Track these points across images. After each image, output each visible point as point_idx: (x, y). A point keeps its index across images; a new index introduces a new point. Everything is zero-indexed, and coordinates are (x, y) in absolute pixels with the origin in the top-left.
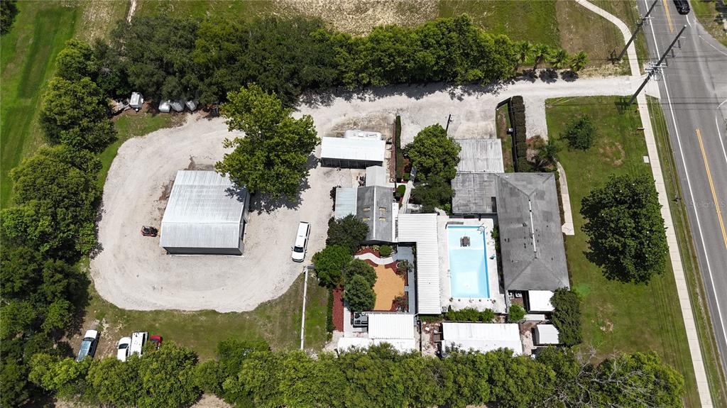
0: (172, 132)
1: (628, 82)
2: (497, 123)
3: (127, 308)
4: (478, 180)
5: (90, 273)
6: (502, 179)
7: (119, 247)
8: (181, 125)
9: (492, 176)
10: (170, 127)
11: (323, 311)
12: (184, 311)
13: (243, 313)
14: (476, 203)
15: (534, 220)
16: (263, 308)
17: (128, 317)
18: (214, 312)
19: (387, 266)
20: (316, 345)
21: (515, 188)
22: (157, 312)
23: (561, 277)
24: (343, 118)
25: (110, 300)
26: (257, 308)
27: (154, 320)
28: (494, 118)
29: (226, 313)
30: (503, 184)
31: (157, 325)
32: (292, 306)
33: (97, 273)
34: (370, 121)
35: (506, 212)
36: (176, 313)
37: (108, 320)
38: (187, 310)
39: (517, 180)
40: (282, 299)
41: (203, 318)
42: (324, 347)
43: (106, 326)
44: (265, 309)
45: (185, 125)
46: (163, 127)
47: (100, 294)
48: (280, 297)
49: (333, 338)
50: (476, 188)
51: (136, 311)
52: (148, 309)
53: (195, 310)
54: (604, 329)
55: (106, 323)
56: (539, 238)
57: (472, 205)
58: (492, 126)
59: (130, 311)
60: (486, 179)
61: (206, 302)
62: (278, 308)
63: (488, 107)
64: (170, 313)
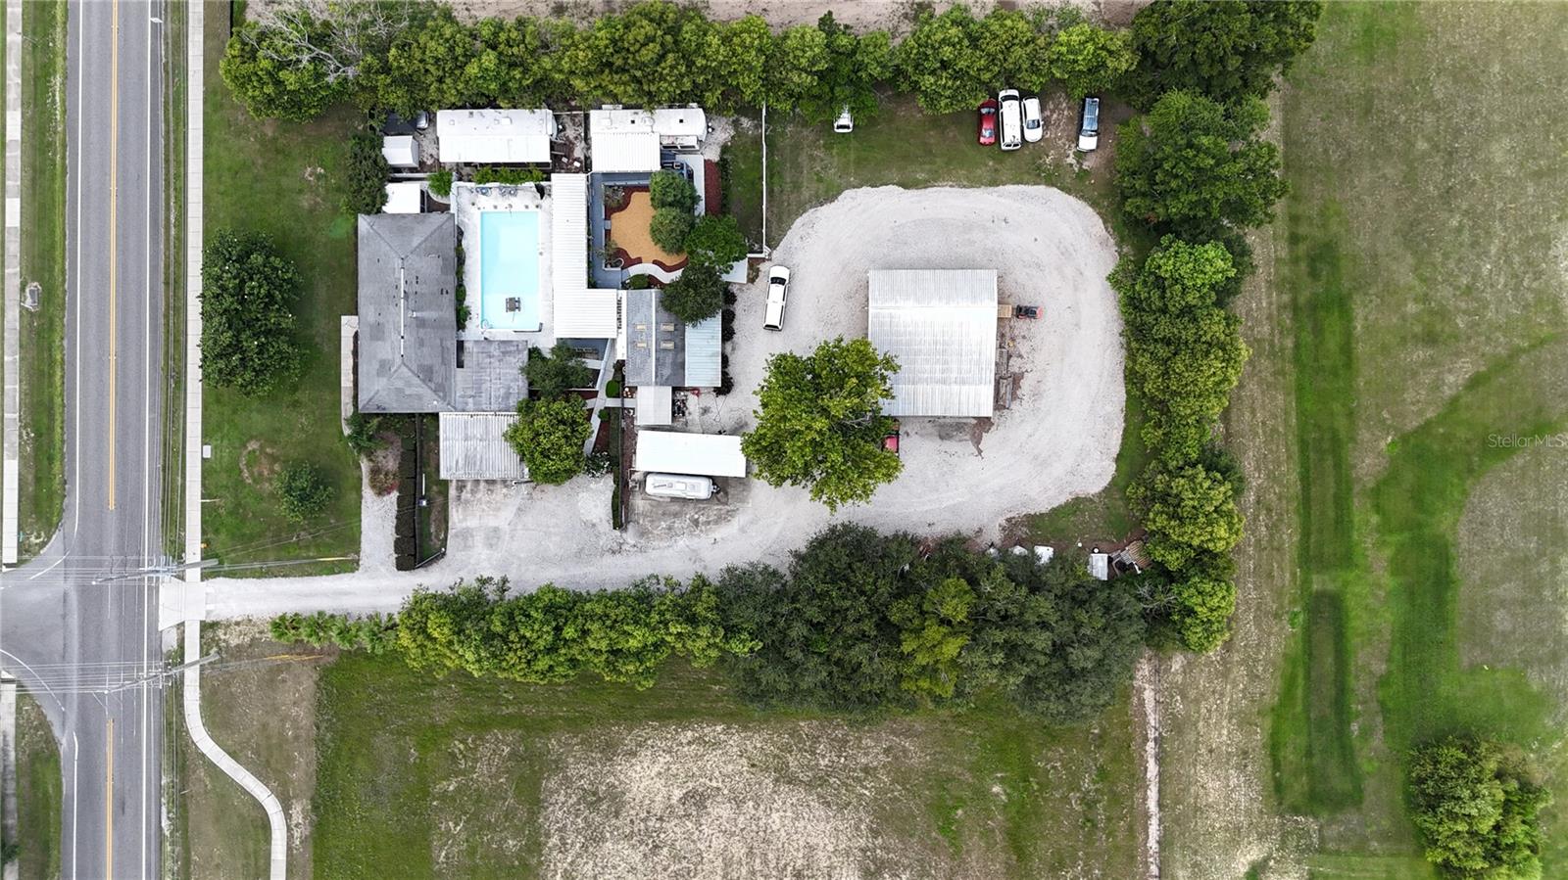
0: (1024, 505)
1: (210, 607)
2: (447, 522)
3: (1042, 188)
4: (484, 399)
5: (1116, 244)
6: (444, 399)
7: (1076, 289)
8: (1009, 520)
9: (459, 407)
10: (1028, 516)
11: (738, 191)
12: (951, 186)
13: (860, 186)
14: (490, 357)
15: (399, 322)
16: (830, 195)
17: (1039, 175)
18: (905, 186)
19: (639, 261)
20: (744, 140)
21: (424, 381)
22: (994, 183)
23: (369, 232)
24: (718, 536)
25: (1072, 199)
26: (840, 194)
27: (996, 170)
28: (451, 533)
29: (887, 185)
30: (442, 390)
31: (991, 163)
32: (785, 197)
33: (1103, 243)
34: (670, 528)
35: (442, 340)
36: (965, 183)
37: (1069, 169)
38: (948, 188)
39: (420, 397)
40: (801, 209)
41: (920, 176)
42: (733, 137)
43: (1071, 160)
44: (827, 192)
45: (1002, 521)
46: (1041, 514)
47: (1091, 209)
48: (805, 211)
49: (719, 150)
50: (488, 384)
51: (1027, 183)
52: (1010, 188)
53: (935, 189)
54: (320, 170)
55: (1071, 165)
56: (394, 292)
57: (496, 353)
58: (456, 516)
59: (1039, 184)
60: (471, 400)
61: (919, 202)
62: (806, 194)
63: (459, 555)
64: (974, 182)
